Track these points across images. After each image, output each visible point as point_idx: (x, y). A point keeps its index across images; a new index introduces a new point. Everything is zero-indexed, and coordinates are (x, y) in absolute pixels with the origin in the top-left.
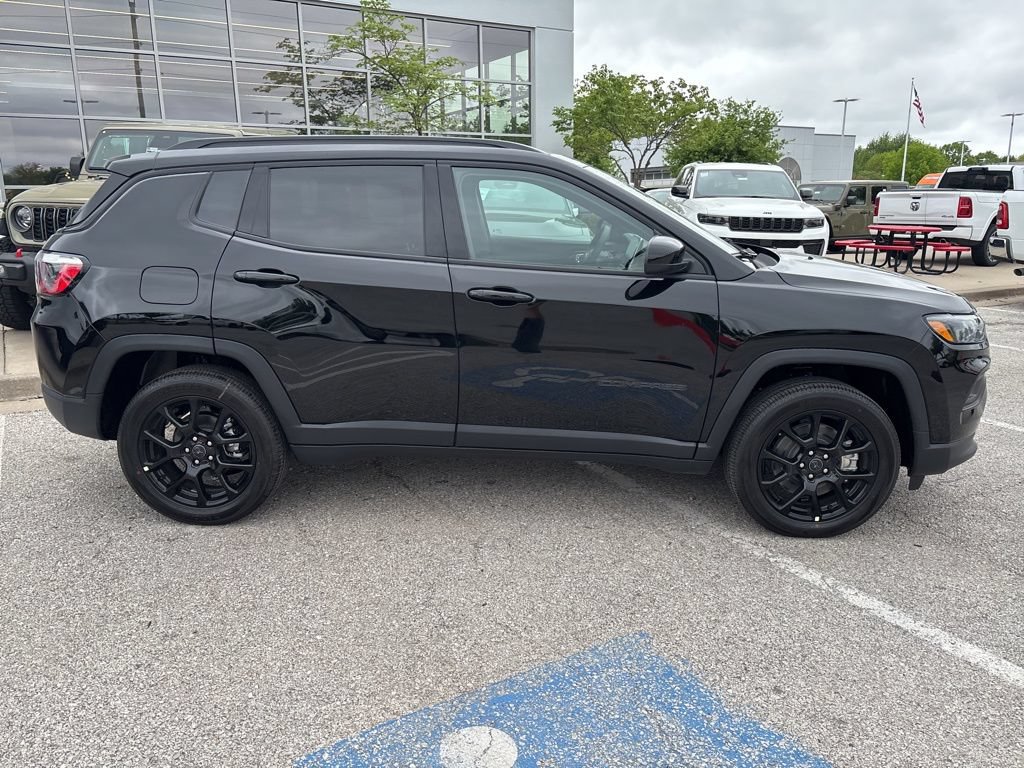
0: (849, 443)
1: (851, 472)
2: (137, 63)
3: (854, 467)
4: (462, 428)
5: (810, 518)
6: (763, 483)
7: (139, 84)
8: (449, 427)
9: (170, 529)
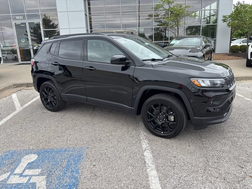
0: (172, 113)
1: (172, 121)
2: (139, 15)
3: (173, 120)
4: (88, 98)
5: (160, 132)
6: (148, 120)
7: (139, 20)
8: (85, 97)
9: (46, 111)
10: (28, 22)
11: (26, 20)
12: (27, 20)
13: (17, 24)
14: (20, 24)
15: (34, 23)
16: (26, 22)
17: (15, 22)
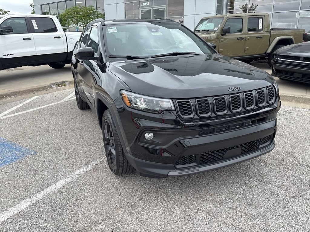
10: (153, 9)
11: (151, 7)
12: (153, 7)
13: (143, 11)
14: (146, 11)
15: (160, 10)
16: (151, 9)
17: (142, 10)
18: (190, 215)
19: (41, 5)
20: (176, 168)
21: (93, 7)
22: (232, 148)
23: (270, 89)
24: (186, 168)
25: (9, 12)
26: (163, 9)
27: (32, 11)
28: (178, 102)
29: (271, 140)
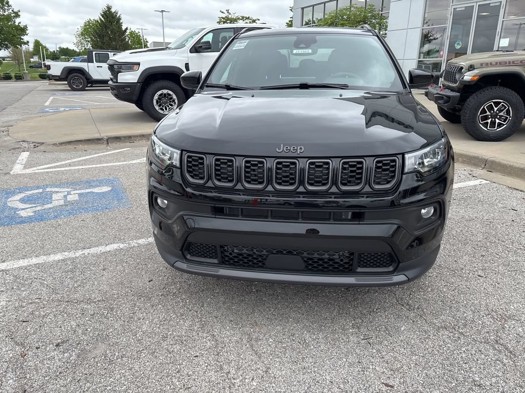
10: (478, 4)
11: (475, 1)
12: (478, 1)
13: (457, 10)
14: (464, 9)
15: (491, 5)
16: (475, 4)
17: (455, 7)
18: (193, 336)
19: (303, 9)
20: (186, 259)
21: (373, 7)
22: (290, 253)
23: (385, 160)
24: (201, 263)
25: (259, 20)
26: (499, 4)
27: (291, 18)
28: (189, 157)
29: (395, 265)
